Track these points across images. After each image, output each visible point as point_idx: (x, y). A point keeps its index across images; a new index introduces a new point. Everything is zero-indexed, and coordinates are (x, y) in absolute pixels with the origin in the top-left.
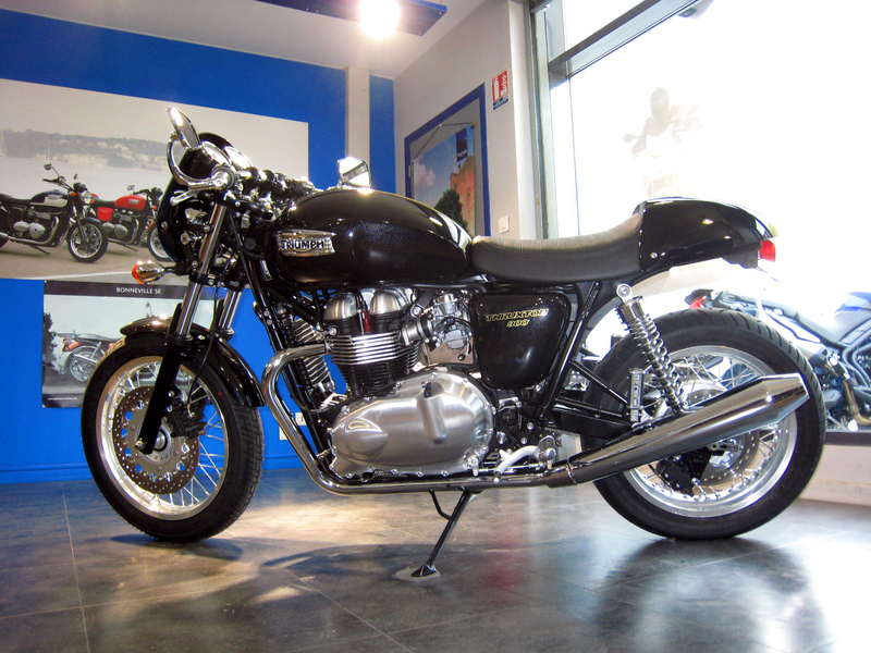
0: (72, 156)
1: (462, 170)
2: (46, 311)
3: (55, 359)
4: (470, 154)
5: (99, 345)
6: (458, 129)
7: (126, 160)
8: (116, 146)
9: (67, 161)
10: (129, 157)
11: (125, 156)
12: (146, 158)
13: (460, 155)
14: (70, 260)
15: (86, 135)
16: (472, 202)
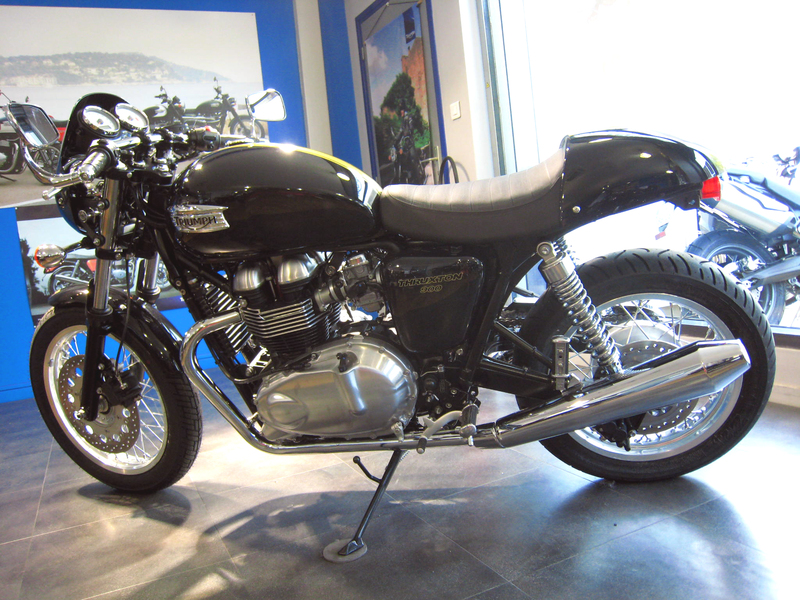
0: (19, 78)
1: (412, 53)
2: (22, 237)
3: (38, 282)
4: (418, 35)
5: (77, 263)
6: (406, 8)
7: (73, 75)
8: (63, 63)
9: (15, 85)
10: (77, 73)
11: (73, 72)
12: (94, 71)
13: (408, 36)
14: (36, 184)
15: (30, 55)
16: (424, 87)
